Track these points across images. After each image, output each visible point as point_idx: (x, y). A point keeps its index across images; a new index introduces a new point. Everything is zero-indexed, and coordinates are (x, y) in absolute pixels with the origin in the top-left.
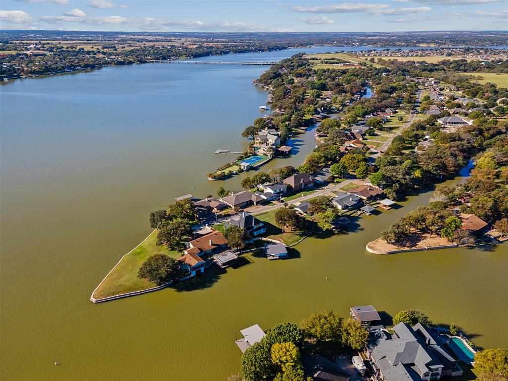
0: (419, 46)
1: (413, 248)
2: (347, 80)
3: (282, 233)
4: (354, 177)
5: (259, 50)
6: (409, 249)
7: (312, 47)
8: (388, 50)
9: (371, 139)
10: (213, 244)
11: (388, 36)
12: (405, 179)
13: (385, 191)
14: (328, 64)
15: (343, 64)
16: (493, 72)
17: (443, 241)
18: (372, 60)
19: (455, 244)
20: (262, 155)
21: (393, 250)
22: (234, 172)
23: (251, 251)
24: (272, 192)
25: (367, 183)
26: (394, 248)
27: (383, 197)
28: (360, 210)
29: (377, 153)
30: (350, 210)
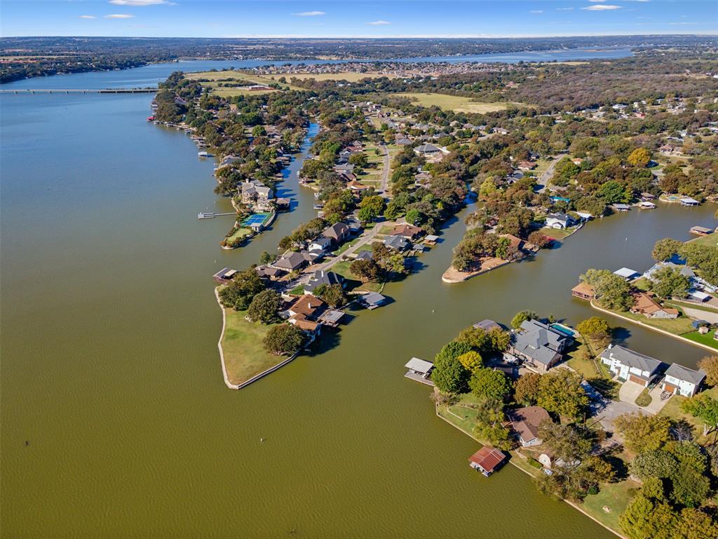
0: (319, 59)
1: (480, 271)
2: (280, 110)
3: (362, 284)
4: (384, 220)
5: (103, 67)
6: (477, 272)
7: (181, 61)
8: (290, 65)
9: (363, 178)
10: (312, 308)
11: (272, 44)
12: (435, 213)
13: (423, 228)
14: (229, 88)
15: (250, 87)
16: (422, 92)
17: (498, 261)
18: (283, 80)
19: (508, 261)
20: (262, 212)
21: (467, 276)
22: (248, 236)
23: (347, 307)
24: (320, 247)
25: (403, 223)
26: (466, 275)
27: (423, 233)
28: (412, 249)
29: (382, 193)
30: (405, 251)
